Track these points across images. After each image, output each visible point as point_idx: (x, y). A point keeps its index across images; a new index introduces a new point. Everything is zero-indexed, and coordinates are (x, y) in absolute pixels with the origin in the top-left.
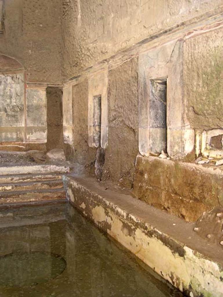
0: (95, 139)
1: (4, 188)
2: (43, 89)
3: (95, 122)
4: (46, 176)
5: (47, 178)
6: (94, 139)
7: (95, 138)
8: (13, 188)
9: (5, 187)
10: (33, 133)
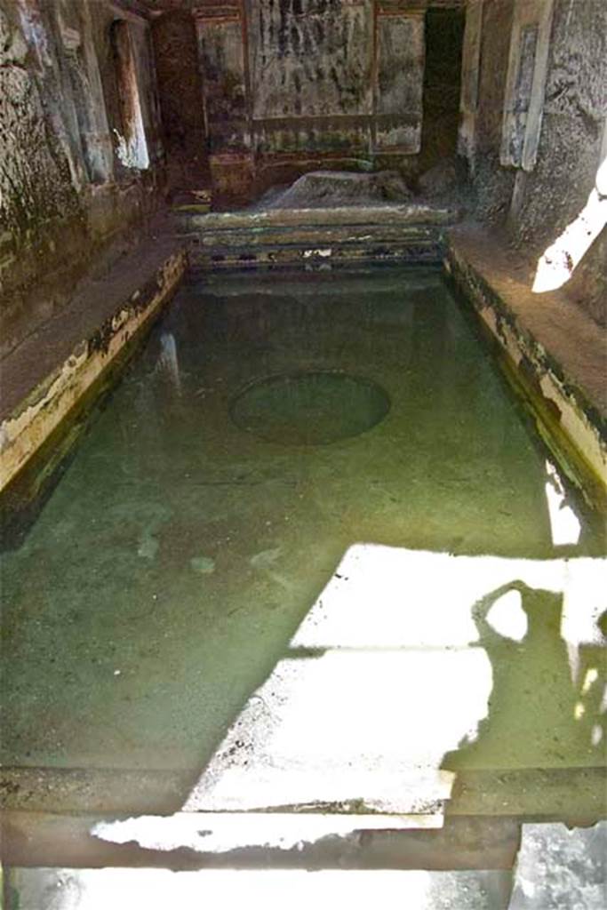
0: (516, 146)
1: (315, 252)
2: (418, 16)
3: (520, 101)
4: (405, 230)
5: (405, 235)
6: (511, 145)
7: (514, 142)
8: (333, 254)
9: (319, 251)
10: (390, 129)
